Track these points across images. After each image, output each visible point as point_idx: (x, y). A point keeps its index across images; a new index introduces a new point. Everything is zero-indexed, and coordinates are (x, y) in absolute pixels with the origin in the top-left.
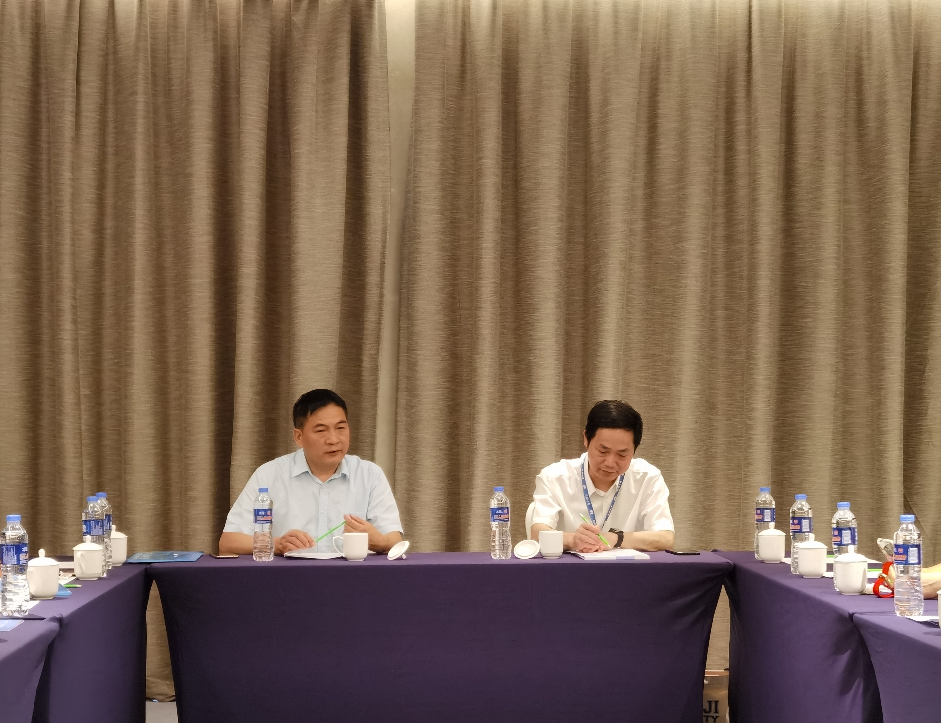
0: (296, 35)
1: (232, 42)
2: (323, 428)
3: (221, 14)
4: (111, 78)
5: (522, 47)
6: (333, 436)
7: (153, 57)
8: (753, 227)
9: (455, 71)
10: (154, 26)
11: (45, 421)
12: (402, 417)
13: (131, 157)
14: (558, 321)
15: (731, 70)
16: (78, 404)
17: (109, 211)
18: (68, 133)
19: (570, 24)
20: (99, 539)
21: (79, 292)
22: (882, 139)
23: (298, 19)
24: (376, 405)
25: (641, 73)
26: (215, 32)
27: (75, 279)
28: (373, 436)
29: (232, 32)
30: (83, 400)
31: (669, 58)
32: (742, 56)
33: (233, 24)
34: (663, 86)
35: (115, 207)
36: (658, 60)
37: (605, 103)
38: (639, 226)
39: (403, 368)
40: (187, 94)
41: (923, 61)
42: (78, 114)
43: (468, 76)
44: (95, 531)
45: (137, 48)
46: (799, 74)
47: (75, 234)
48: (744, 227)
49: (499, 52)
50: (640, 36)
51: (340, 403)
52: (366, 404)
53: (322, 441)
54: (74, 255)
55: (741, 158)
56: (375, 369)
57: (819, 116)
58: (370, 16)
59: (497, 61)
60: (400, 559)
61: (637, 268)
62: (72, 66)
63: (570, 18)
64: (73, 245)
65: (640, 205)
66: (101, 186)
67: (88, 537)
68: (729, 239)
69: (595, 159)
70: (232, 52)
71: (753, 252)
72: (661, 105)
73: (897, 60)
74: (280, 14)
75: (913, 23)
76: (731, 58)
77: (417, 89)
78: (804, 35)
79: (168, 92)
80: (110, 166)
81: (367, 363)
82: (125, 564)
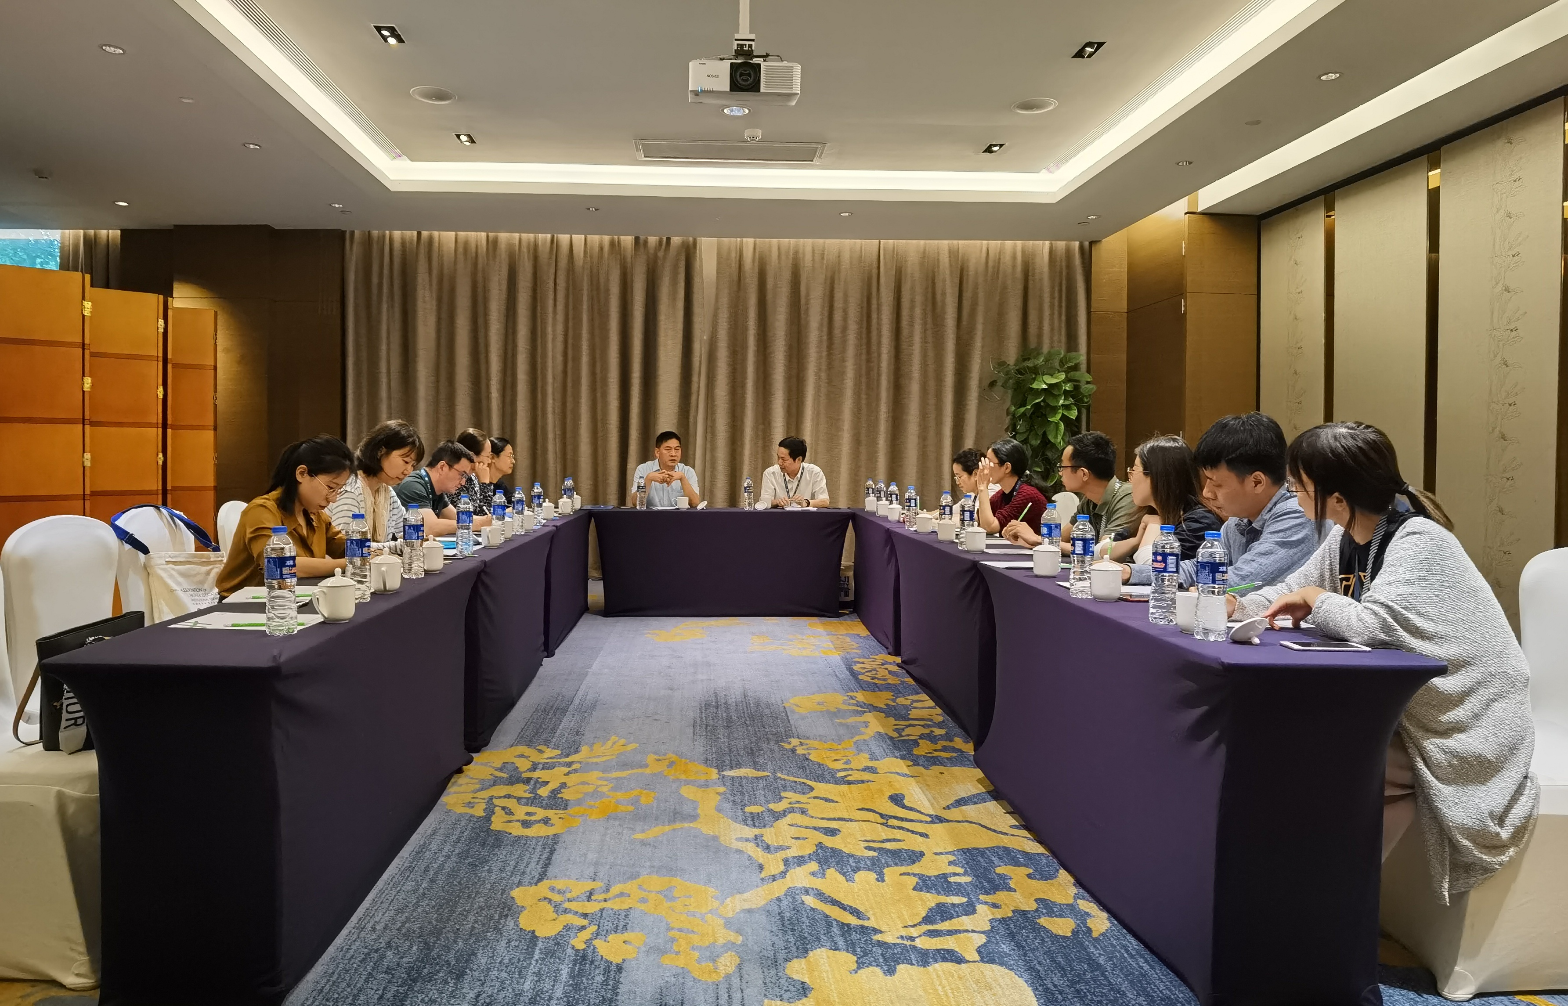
0: (660, 262)
1: (629, 265)
2: (669, 449)
3: (624, 251)
4: (571, 282)
5: (768, 267)
6: (673, 453)
7: (591, 272)
8: (879, 355)
9: (736, 278)
10: (591, 257)
11: (539, 447)
12: (708, 446)
13: (581, 320)
14: (784, 400)
15: (870, 279)
16: (555, 439)
17: (570, 346)
18: (550, 309)
19: (791, 256)
20: (570, 497)
21: (555, 385)
22: (944, 312)
23: (661, 254)
24: (696, 440)
25: (826, 280)
26: (621, 260)
27: (554, 378)
28: (694, 455)
29: (629, 260)
30: (557, 436)
31: (839, 272)
32: (875, 271)
33: (629, 256)
34: (836, 286)
35: (573, 345)
36: (834, 273)
37: (808, 295)
38: (824, 354)
39: (709, 423)
40: (607, 291)
41: (965, 273)
42: (555, 300)
43: (742, 282)
44: (567, 493)
45: (583, 267)
46: (903, 281)
47: (554, 357)
48: (876, 355)
49: (757, 270)
50: (825, 262)
51: (678, 438)
52: (691, 439)
53: (668, 454)
54: (553, 367)
55: (874, 321)
56: (696, 423)
57: (912, 301)
58: (695, 252)
59: (756, 275)
60: (703, 509)
61: (823, 375)
62: (552, 277)
63: (792, 252)
64: (553, 362)
65: (825, 344)
66: (566, 335)
67: (565, 496)
68: (869, 361)
69: (803, 322)
70: (628, 270)
71: (879, 367)
72: (835, 295)
73: (951, 272)
74: (652, 251)
75: (960, 255)
76: (870, 272)
77: (717, 288)
78: (906, 261)
79: (598, 289)
80: (571, 324)
81: (691, 420)
82: (580, 509)
